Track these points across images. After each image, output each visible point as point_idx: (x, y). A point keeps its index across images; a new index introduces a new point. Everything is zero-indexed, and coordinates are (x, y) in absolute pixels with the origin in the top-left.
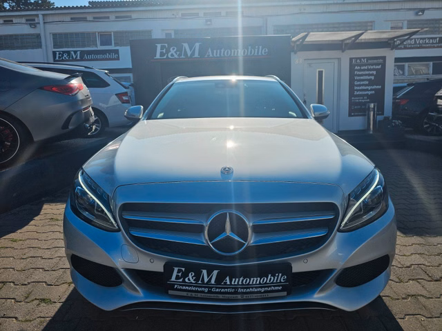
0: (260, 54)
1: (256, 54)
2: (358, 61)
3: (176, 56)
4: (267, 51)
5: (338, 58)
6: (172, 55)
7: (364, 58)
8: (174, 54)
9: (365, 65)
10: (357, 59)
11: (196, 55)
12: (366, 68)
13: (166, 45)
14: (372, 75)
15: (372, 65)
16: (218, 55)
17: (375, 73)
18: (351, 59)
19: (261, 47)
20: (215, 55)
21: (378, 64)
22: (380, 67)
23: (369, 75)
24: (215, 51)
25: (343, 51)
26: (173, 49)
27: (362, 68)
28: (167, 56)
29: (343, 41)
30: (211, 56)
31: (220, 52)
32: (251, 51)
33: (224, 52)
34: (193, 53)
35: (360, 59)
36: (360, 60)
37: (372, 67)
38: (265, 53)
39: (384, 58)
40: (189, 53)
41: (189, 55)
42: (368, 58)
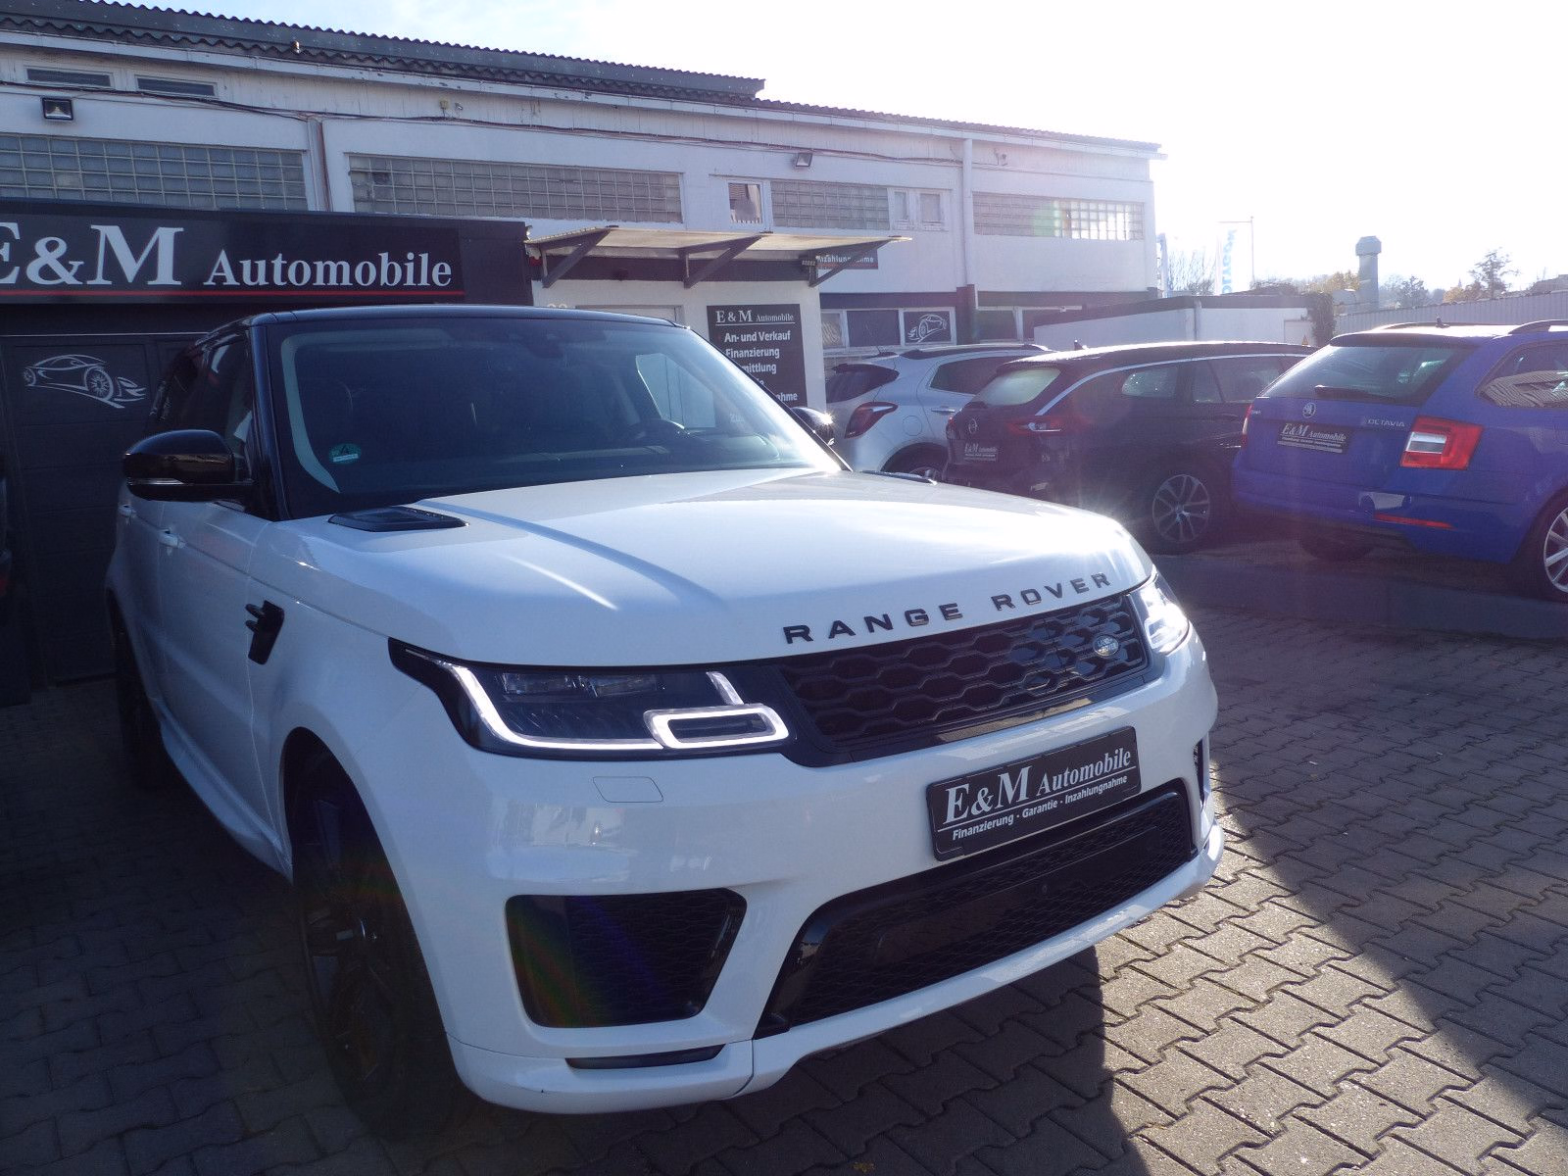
0: (424, 282)
1: (410, 282)
2: (731, 316)
3: (67, 277)
4: (448, 271)
5: (674, 308)
6: (46, 272)
7: (745, 308)
8: (58, 268)
9: (749, 330)
10: (727, 309)
11: (165, 275)
12: (753, 338)
13: (13, 227)
14: (769, 360)
15: (768, 329)
16: (262, 280)
17: (776, 353)
18: (711, 311)
19: (425, 257)
20: (247, 280)
21: (781, 329)
22: (786, 336)
23: (764, 360)
24: (247, 264)
25: (688, 285)
26: (51, 246)
27: (745, 338)
28: (22, 275)
29: (683, 251)
30: (231, 281)
31: (270, 269)
32: (391, 270)
33: (285, 269)
34: (150, 268)
35: (735, 309)
36: (737, 315)
37: (768, 337)
38: (442, 279)
39: (794, 309)
40: (130, 267)
41: (130, 276)
42: (758, 310)
